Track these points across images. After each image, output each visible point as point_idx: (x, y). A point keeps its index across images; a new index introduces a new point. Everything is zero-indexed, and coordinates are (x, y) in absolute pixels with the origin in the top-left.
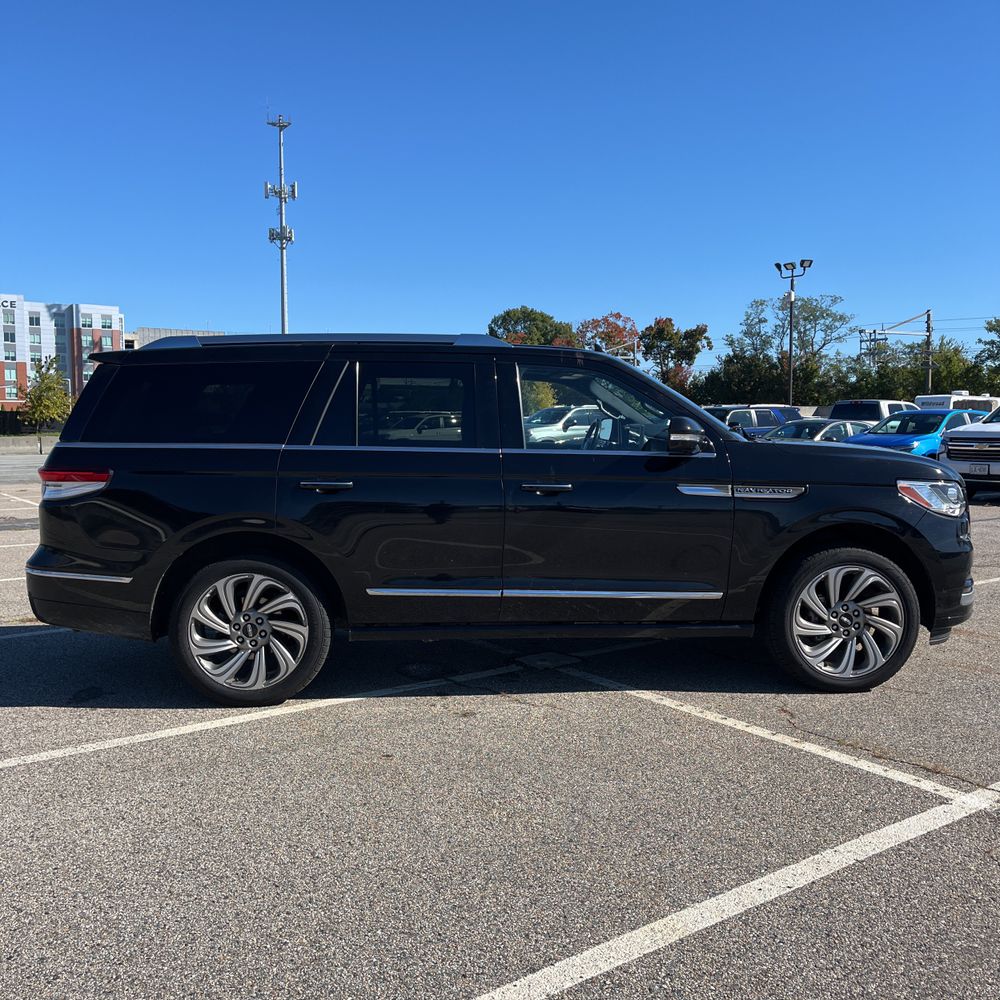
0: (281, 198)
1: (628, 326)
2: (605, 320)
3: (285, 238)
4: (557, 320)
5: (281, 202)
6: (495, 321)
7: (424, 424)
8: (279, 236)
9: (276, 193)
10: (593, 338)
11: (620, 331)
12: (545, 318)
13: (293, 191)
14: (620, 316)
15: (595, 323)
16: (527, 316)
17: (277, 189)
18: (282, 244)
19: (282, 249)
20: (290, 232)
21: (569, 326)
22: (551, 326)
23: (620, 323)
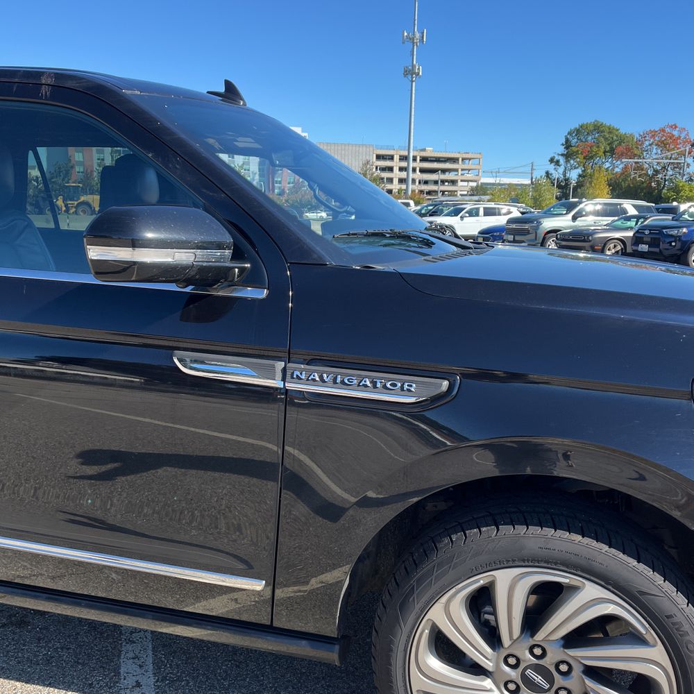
0: (413, 43)
1: (683, 136)
2: (663, 130)
3: (415, 73)
4: (622, 131)
5: (413, 46)
6: (570, 133)
7: (466, 213)
8: (410, 72)
9: (410, 39)
10: (650, 145)
11: (675, 140)
12: (611, 130)
13: (423, 37)
14: (676, 127)
15: (653, 134)
16: (598, 128)
17: (411, 35)
18: (412, 78)
19: (412, 81)
20: (419, 69)
21: (632, 136)
22: (617, 136)
23: (676, 133)
